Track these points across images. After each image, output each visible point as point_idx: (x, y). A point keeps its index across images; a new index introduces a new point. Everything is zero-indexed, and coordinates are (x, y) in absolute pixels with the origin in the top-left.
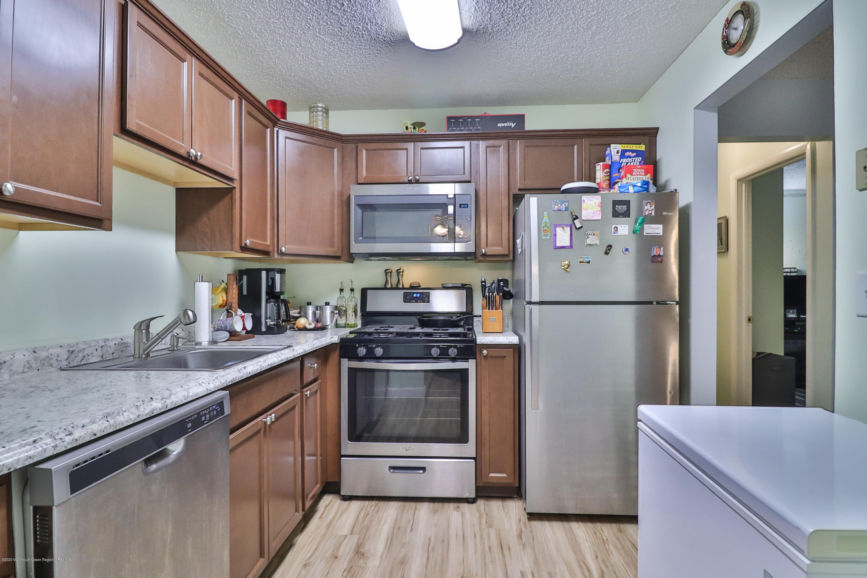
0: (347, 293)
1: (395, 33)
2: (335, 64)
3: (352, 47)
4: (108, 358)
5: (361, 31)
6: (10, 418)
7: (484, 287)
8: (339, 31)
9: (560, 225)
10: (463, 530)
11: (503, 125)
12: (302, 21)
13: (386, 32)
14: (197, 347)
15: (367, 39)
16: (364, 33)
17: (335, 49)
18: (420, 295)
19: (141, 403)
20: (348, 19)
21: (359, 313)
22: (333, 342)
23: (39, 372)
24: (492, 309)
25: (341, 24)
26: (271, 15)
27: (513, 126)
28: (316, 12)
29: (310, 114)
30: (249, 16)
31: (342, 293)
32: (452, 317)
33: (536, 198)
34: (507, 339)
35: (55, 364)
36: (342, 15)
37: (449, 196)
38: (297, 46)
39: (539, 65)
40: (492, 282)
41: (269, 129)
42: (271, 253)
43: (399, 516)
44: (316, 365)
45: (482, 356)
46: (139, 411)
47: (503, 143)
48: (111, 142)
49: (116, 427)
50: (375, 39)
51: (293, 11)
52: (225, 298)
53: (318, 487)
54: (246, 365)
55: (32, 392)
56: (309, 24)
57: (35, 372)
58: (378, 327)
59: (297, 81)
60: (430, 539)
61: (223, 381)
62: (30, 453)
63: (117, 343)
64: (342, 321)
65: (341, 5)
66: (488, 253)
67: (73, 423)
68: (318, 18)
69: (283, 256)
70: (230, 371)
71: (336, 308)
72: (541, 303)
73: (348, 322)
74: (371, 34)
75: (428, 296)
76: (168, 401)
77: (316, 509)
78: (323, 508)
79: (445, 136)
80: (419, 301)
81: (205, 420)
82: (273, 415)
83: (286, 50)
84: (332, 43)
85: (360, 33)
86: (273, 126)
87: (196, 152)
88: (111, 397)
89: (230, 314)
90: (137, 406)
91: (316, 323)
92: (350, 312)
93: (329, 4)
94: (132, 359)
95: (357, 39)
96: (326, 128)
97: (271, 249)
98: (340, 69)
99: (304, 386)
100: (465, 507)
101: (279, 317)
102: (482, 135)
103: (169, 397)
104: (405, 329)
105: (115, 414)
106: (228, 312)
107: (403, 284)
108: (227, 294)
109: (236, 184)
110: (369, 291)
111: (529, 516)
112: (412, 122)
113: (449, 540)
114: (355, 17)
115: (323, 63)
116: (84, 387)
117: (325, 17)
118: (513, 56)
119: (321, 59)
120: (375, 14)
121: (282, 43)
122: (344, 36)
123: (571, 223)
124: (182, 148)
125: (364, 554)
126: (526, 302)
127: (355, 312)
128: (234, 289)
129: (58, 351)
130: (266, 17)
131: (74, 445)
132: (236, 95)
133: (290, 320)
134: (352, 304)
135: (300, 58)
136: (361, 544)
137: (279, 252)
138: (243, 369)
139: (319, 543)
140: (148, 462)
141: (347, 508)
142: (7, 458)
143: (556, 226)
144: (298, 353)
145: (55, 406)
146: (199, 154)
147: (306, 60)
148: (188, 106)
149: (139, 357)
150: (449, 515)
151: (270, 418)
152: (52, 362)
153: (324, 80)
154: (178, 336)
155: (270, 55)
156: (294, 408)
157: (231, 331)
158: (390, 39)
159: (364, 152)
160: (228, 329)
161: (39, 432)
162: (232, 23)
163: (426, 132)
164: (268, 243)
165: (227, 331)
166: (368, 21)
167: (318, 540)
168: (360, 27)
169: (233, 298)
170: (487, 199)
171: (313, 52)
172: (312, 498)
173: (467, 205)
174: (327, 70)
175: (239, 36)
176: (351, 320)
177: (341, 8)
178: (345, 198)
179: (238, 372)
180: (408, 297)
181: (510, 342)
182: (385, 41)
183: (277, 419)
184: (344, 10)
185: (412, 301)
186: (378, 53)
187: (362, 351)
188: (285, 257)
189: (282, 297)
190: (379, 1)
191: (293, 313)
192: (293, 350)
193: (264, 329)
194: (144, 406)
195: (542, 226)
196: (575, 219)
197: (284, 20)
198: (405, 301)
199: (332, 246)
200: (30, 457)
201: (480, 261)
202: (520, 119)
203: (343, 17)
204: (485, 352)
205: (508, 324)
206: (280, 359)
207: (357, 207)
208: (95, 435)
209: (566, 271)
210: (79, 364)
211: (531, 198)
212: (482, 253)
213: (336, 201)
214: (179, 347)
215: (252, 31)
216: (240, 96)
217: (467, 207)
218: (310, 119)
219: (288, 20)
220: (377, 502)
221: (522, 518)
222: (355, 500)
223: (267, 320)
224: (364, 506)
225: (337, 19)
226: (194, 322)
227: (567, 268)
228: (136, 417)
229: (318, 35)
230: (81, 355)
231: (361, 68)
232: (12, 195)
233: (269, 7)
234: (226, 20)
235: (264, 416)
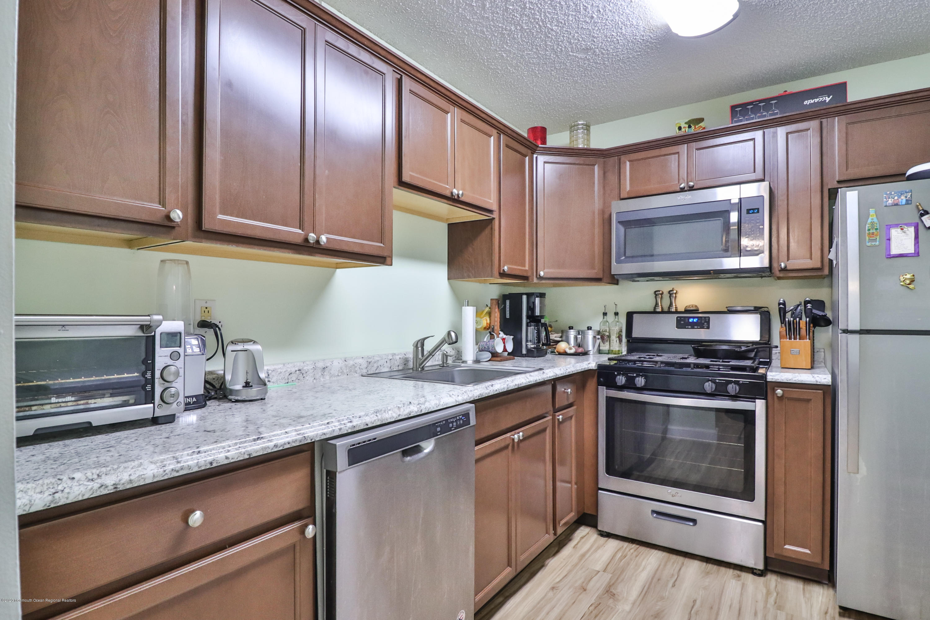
0: (611, 318)
1: (654, 29)
2: (592, 77)
3: (608, 56)
4: (395, 369)
5: (615, 38)
6: (320, 406)
7: (783, 311)
8: (592, 44)
9: (896, 226)
10: (740, 603)
11: (812, 101)
12: (553, 45)
13: (644, 31)
14: (463, 365)
15: (624, 43)
16: (619, 38)
17: (591, 63)
18: (698, 320)
19: (402, 405)
20: (600, 30)
21: (624, 340)
22: (590, 368)
23: (348, 376)
24: (795, 339)
25: (593, 37)
26: (524, 48)
27: (828, 99)
28: (566, 33)
29: (570, 133)
30: (505, 55)
31: (605, 317)
32: (740, 347)
33: (857, 192)
34: (813, 377)
35: (358, 371)
36: (593, 27)
37: (732, 202)
38: (552, 70)
39: (864, 14)
40: (799, 303)
41: (527, 157)
42: (530, 278)
43: (661, 567)
44: (569, 390)
45: (775, 397)
46: (400, 411)
47: (814, 124)
48: (391, 194)
49: (382, 421)
50: (632, 42)
51: (544, 38)
52: (488, 322)
53: (571, 516)
54: (493, 383)
55: (339, 390)
56: (561, 46)
57: (345, 376)
58: (643, 355)
59: (556, 103)
60: (695, 601)
61: (470, 396)
62: (325, 431)
63: (401, 357)
64: (605, 347)
65: (591, 18)
66: (788, 268)
67: (353, 414)
68: (569, 38)
69: (542, 280)
70: (478, 387)
71: (599, 333)
72: (861, 332)
73: (611, 348)
74: (627, 38)
75: (708, 321)
76: (423, 407)
77: (571, 538)
78: (579, 538)
79: (728, 129)
80: (696, 327)
81: (452, 427)
82: (521, 434)
83: (542, 76)
84: (586, 57)
85: (615, 40)
86: (532, 153)
87: (458, 191)
88: (384, 398)
89: (493, 336)
90: (398, 407)
91: (577, 347)
92: (614, 338)
93: (579, 21)
94: (411, 371)
95: (612, 47)
96: (587, 145)
97: (529, 274)
98: (598, 81)
99: (556, 411)
100: (749, 578)
101: (539, 342)
102: (780, 120)
103: (424, 404)
104: (675, 358)
105: (383, 412)
106: (491, 334)
107: (676, 308)
108: (490, 317)
109: (495, 215)
110: (635, 315)
111: (841, 611)
112: (687, 121)
113: (719, 608)
114: (607, 25)
115: (580, 80)
116: (370, 390)
117: (576, 35)
118: (820, 12)
119: (578, 76)
120: (629, 16)
121: (538, 71)
122: (597, 48)
123: (917, 220)
124: (446, 188)
125: (614, 595)
126: (841, 330)
127: (620, 338)
128: (496, 313)
129: (360, 361)
130: (520, 51)
131: (353, 430)
132: (495, 132)
133: (551, 344)
134: (615, 329)
135: (556, 80)
136: (613, 584)
137: (538, 277)
138: (490, 386)
139: (569, 572)
140: (405, 453)
141: (604, 544)
142: (311, 432)
143: (889, 227)
144: (548, 376)
145: (348, 401)
146: (461, 192)
147: (562, 82)
148: (451, 152)
149: (416, 370)
150: (725, 582)
151: (518, 436)
152: (356, 369)
153: (583, 96)
154: (447, 354)
155: (528, 85)
156: (544, 430)
157: (493, 352)
158: (650, 36)
159: (628, 163)
160: (490, 349)
161: (332, 417)
162: (492, 65)
163: (704, 128)
164: (527, 268)
165: (489, 352)
166: (622, 25)
167: (568, 568)
168: (614, 34)
169: (495, 321)
170: (788, 200)
171: (568, 72)
172: (565, 524)
173: (758, 209)
174: (585, 85)
175: (499, 75)
176: (615, 346)
177: (591, 21)
178: (606, 216)
179: (485, 389)
180: (682, 322)
181: (817, 381)
182: (643, 40)
183: (525, 439)
184: (595, 22)
185: (687, 327)
186: (638, 55)
187: (621, 380)
188: (543, 281)
189: (543, 321)
190: (631, 1)
191: (554, 336)
192: (544, 373)
193: (524, 352)
194: (404, 408)
195: (867, 228)
196: (922, 215)
197: (537, 49)
198: (678, 327)
199: (593, 267)
200: (324, 434)
201: (779, 278)
202: (842, 87)
203: (594, 29)
204: (779, 392)
205: (824, 359)
206: (528, 380)
207: (618, 224)
208: (367, 425)
209: (908, 287)
210: (374, 373)
211: (848, 193)
212: (781, 268)
213: (597, 221)
214: (448, 364)
215: (509, 68)
216: (499, 132)
217: (758, 212)
218: (570, 138)
219: (540, 48)
220: (638, 546)
221: (830, 611)
222: (613, 538)
223: (528, 343)
224: (623, 547)
225: (588, 33)
226: (456, 342)
227: (909, 284)
228: (397, 415)
229: (571, 54)
230: (376, 365)
231: (621, 74)
232: (325, 244)
233: (522, 41)
234: (486, 63)
235: (513, 433)
